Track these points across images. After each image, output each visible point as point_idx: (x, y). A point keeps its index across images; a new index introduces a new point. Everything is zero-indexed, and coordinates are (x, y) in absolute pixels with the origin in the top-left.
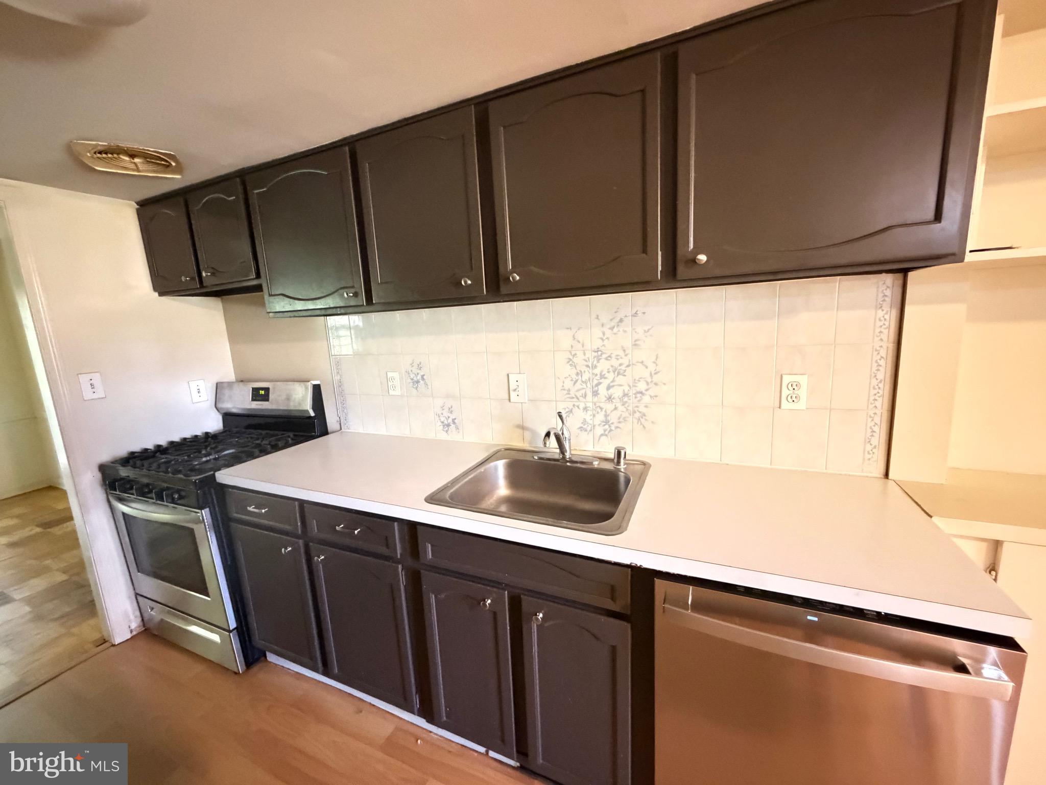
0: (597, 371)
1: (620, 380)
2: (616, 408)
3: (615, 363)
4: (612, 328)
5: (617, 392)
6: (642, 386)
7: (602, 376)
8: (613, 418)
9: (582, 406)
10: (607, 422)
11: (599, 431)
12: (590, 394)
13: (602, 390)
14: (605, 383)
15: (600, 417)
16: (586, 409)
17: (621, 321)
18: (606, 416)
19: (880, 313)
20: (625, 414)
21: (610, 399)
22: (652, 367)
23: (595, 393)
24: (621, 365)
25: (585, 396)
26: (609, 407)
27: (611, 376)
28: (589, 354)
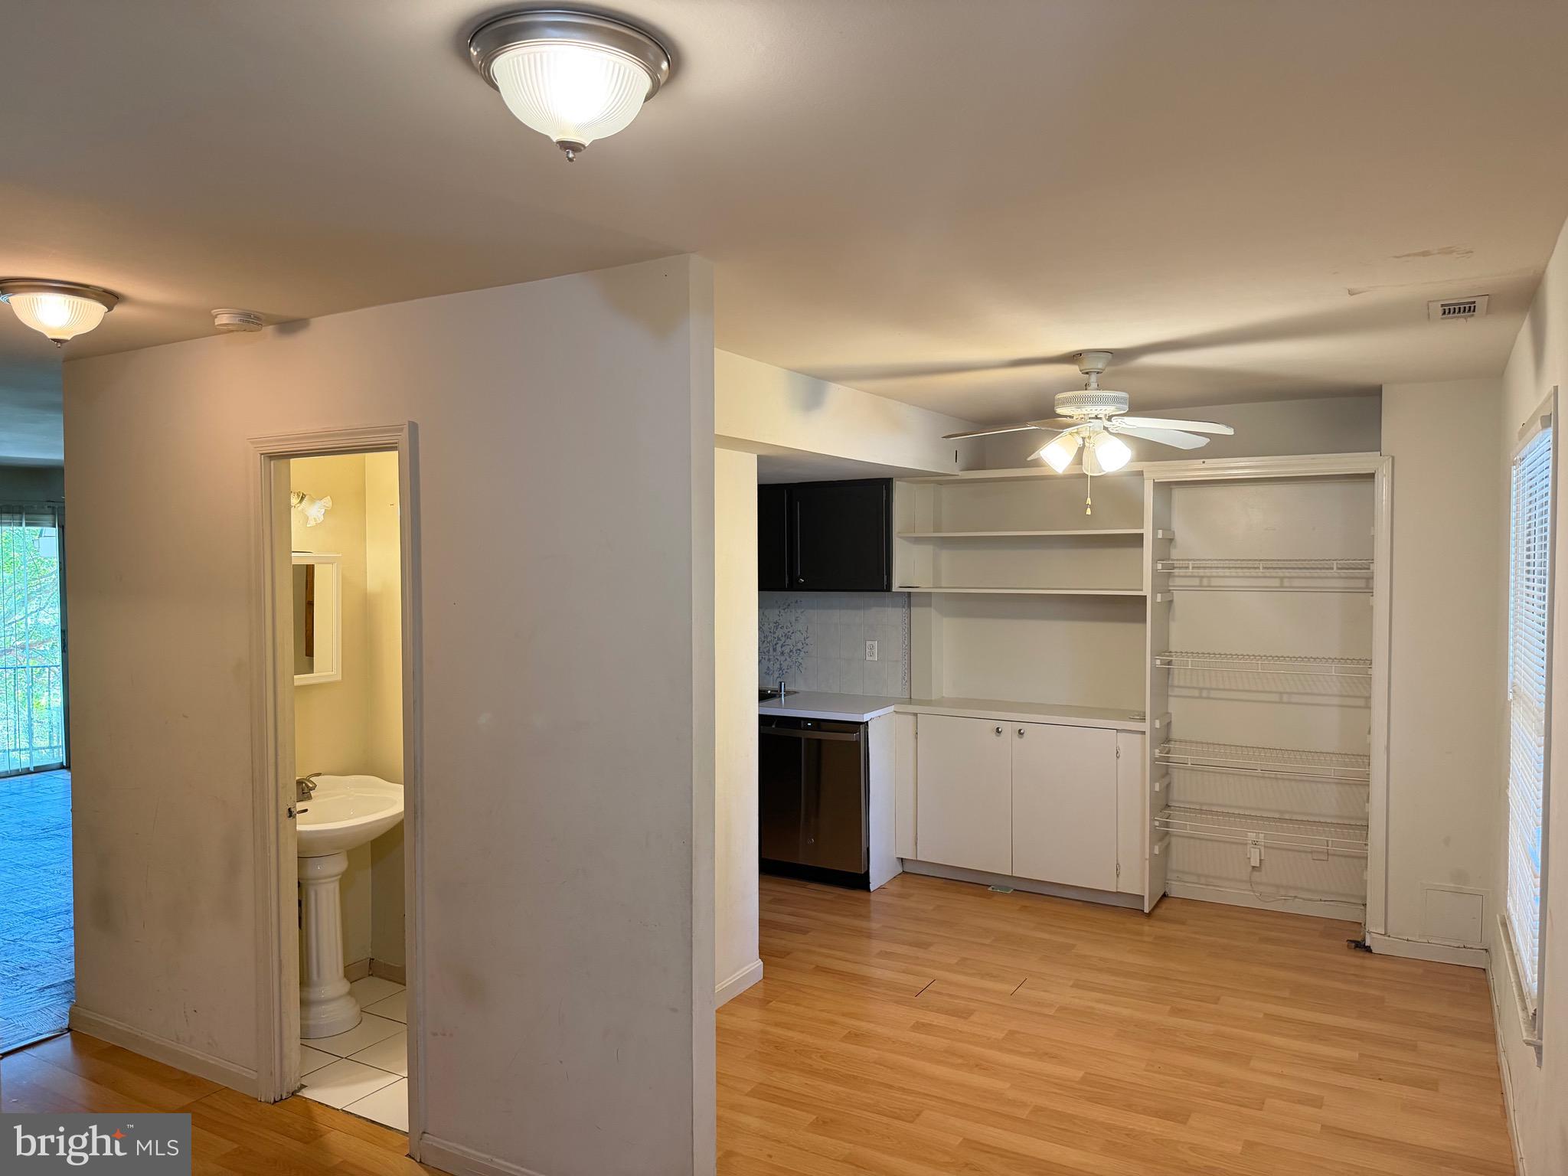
0: (776, 636)
1: (788, 641)
2: (786, 660)
3: (786, 631)
4: (784, 609)
5: (787, 650)
6: (800, 646)
7: (779, 639)
8: (785, 666)
9: (767, 657)
10: (781, 669)
11: (776, 675)
12: (771, 650)
13: (778, 648)
14: (780, 643)
15: (777, 666)
16: (769, 660)
17: (789, 605)
18: (781, 664)
19: (904, 610)
20: (791, 664)
21: (782, 653)
22: (805, 635)
23: (775, 650)
24: (789, 632)
25: (768, 651)
26: (783, 658)
27: (783, 639)
28: (772, 625)
